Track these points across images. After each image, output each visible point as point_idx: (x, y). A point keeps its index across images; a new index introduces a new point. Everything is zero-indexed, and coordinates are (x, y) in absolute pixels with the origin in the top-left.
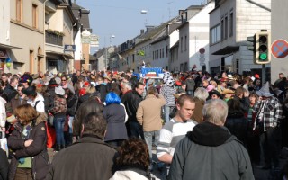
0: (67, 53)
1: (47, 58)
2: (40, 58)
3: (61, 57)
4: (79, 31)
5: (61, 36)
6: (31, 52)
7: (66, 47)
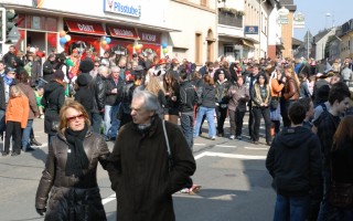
0: (248, 36)
1: (219, 42)
2: (210, 42)
3: (239, 41)
4: (275, 9)
5: (240, 15)
6: (198, 35)
7: (247, 29)
